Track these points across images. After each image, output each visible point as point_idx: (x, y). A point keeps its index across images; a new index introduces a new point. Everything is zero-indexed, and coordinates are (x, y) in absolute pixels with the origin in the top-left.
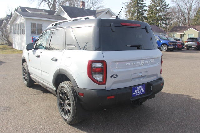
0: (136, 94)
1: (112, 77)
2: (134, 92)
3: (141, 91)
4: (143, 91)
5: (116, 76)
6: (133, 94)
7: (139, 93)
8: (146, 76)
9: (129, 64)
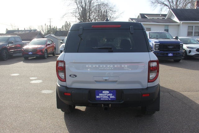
0: (101, 98)
1: (70, 76)
2: (99, 96)
3: (109, 96)
4: (111, 97)
5: (75, 75)
6: (97, 97)
7: (105, 98)
8: (117, 81)
9: (97, 66)
